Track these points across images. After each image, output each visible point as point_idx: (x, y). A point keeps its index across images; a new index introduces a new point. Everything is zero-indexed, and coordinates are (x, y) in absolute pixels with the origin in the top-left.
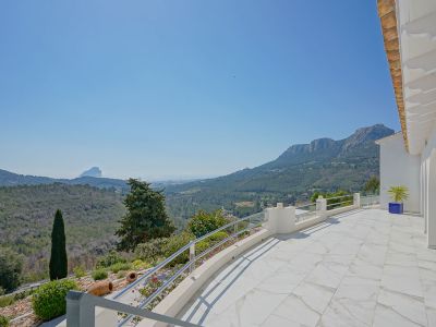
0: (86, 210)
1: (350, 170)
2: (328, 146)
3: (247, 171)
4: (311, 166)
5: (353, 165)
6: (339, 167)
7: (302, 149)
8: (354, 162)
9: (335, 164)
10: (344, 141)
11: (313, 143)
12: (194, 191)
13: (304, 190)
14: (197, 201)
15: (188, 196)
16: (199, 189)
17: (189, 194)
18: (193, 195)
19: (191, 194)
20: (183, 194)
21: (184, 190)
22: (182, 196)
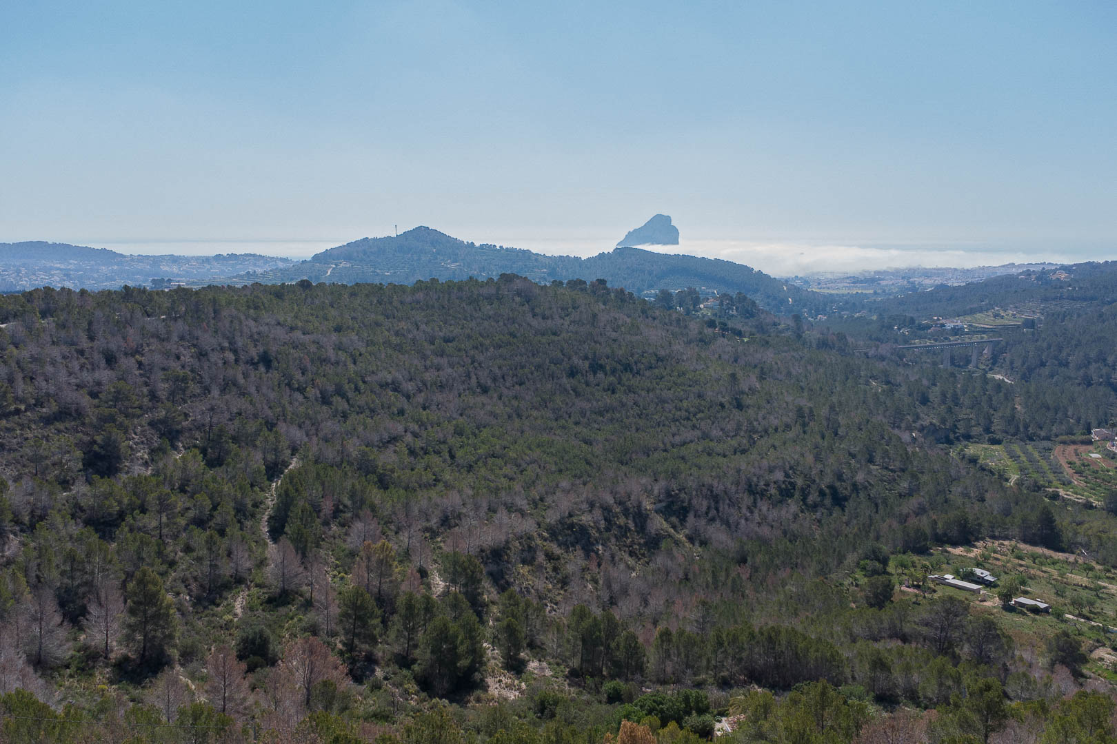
0: (572, 373)
12: (1010, 317)
14: (1015, 365)
15: (976, 338)
16: (1033, 312)
17: (984, 332)
18: (1001, 336)
19: (992, 330)
20: (956, 331)
21: (965, 313)
22: (946, 339)
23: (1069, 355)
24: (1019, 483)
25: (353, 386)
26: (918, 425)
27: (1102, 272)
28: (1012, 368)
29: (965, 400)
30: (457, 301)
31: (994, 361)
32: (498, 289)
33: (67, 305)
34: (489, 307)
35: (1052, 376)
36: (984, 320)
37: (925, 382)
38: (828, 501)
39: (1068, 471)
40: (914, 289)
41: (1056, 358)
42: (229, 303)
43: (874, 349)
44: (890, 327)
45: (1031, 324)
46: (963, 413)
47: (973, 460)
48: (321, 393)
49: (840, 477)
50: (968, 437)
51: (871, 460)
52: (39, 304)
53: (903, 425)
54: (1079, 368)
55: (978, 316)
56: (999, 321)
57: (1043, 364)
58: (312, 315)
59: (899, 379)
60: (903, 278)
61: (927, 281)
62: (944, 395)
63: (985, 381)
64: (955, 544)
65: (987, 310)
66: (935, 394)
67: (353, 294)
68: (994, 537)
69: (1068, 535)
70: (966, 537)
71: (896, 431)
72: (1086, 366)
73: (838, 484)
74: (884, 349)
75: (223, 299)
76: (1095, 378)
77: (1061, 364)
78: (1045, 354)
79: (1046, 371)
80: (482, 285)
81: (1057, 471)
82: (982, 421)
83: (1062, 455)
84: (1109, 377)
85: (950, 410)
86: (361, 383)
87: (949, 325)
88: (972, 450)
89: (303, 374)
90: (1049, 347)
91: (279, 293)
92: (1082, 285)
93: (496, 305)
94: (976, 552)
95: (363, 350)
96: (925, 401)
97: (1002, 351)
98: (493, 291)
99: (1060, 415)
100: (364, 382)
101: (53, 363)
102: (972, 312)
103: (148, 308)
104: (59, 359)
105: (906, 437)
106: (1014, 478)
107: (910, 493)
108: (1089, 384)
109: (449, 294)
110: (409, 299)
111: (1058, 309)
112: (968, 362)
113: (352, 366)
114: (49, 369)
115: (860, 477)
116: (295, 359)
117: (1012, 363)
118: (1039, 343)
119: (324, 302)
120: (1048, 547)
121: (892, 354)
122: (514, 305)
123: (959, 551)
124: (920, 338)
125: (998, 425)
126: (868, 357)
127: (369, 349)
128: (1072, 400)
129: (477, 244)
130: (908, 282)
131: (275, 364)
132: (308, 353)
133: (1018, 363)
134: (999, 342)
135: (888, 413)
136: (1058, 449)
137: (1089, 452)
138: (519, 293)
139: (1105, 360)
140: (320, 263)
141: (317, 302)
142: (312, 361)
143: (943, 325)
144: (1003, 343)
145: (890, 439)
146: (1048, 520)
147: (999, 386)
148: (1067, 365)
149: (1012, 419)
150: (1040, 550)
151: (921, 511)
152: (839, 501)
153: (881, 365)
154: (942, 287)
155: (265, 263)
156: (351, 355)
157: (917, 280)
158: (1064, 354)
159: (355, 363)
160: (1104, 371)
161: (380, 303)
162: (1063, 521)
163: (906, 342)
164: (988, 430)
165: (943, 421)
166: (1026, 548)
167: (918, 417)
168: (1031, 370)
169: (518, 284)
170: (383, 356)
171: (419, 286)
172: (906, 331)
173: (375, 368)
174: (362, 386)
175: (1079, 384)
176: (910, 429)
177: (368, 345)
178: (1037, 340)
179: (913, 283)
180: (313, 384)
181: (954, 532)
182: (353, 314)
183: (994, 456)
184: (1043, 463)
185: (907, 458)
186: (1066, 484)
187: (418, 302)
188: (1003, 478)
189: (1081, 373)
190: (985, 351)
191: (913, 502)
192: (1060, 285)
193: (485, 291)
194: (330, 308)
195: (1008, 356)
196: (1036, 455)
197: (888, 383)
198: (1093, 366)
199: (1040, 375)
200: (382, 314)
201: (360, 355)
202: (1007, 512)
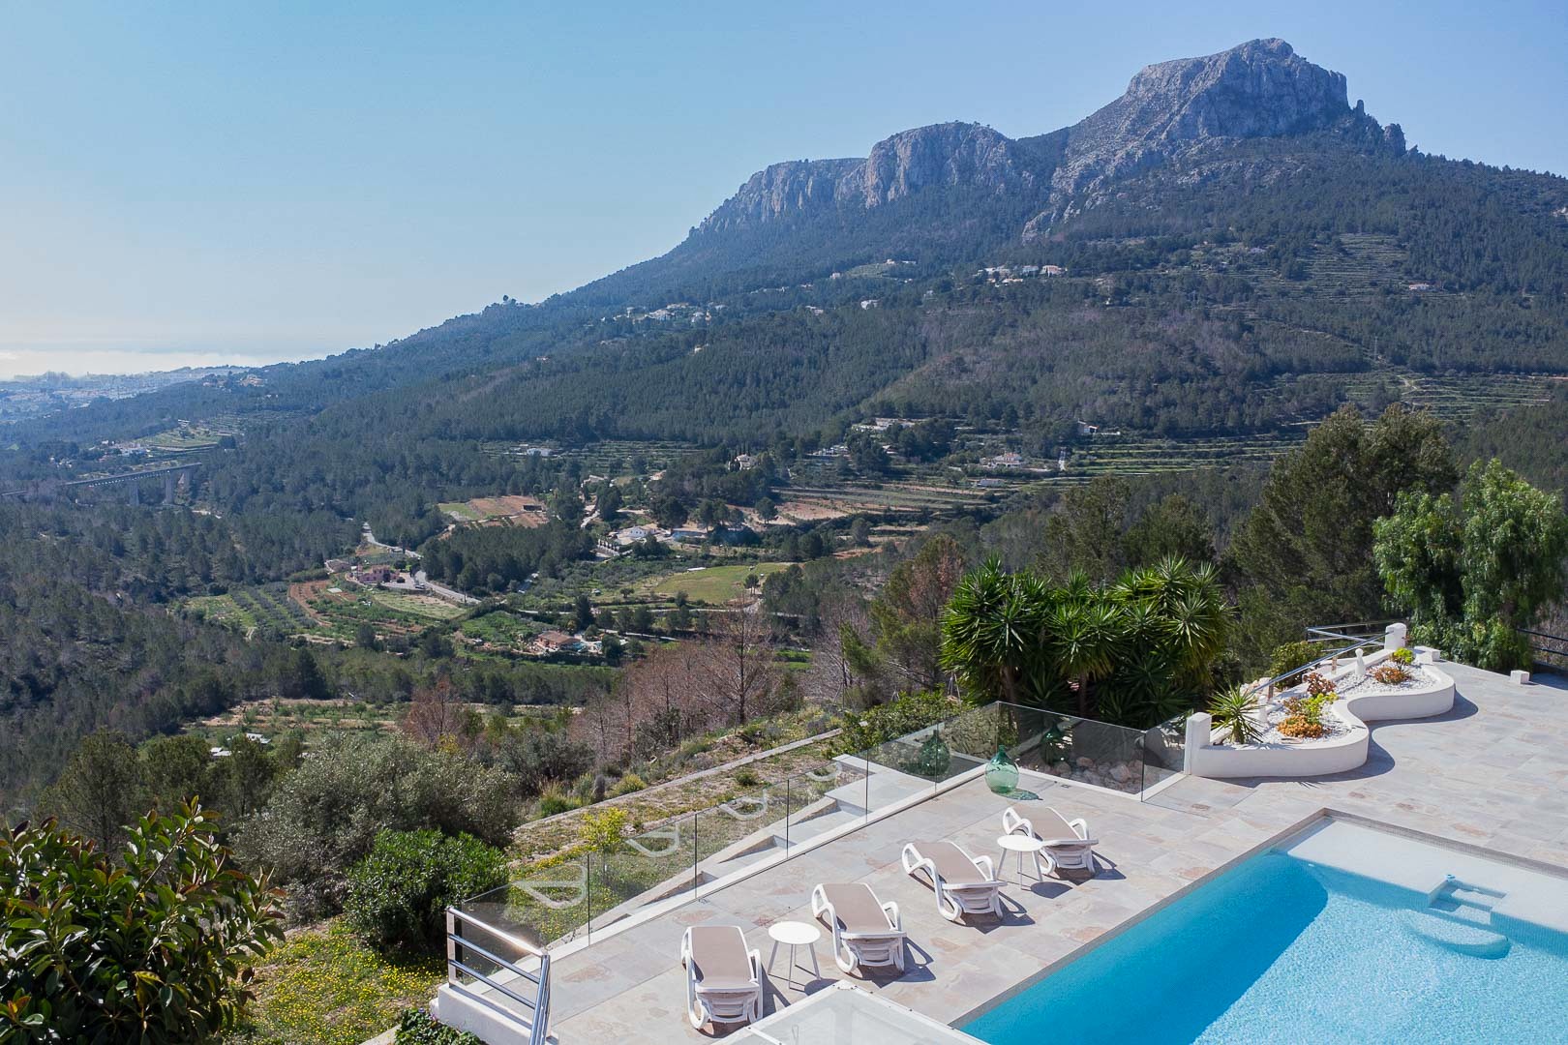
1: (1089, 315)
2: (967, 169)
3: (508, 317)
4: (871, 288)
5: (1104, 283)
6: (1027, 297)
7: (825, 191)
8: (1116, 263)
9: (1002, 274)
10: (1058, 145)
11: (886, 152)
12: (203, 436)
13: (828, 427)
14: (221, 495)
15: (165, 465)
16: (229, 427)
17: (174, 457)
18: (198, 460)
19: (182, 454)
20: (137, 458)
21: (143, 434)
22: (126, 469)
23: (283, 476)
24: (259, 635)
26: (120, 581)
27: (299, 375)
28: (218, 500)
29: (172, 544)
31: (194, 489)
35: (268, 504)
36: (169, 441)
37: (114, 526)
38: (26, 697)
39: (310, 612)
40: (63, 406)
41: (268, 481)
43: (31, 489)
44: (45, 459)
45: (230, 443)
46: (173, 562)
47: (199, 617)
49: (37, 662)
50: (184, 590)
51: (73, 635)
53: (102, 585)
54: (296, 492)
55: (161, 436)
56: (190, 442)
57: (255, 491)
59: (79, 526)
60: (43, 391)
61: (78, 395)
62: (144, 541)
63: (192, 518)
64: (209, 715)
65: (172, 429)
66: (131, 538)
68: (250, 699)
69: (330, 679)
70: (220, 704)
71: (95, 593)
72: (304, 489)
73: (35, 672)
74: (47, 489)
76: (315, 501)
77: (275, 489)
78: (256, 477)
79: (260, 499)
81: (298, 614)
82: (199, 568)
83: (299, 595)
84: (330, 499)
85: (156, 559)
87: (127, 451)
88: (193, 605)
90: (259, 469)
92: (281, 391)
94: (235, 720)
96: (120, 551)
97: (203, 478)
99: (286, 549)
102: (152, 431)
105: (110, 598)
106: (251, 631)
107: (137, 665)
108: (311, 510)
111: (258, 422)
112: (162, 497)
115: (64, 657)
117: (217, 493)
118: (246, 465)
120: (314, 697)
121: (59, 494)
123: (215, 721)
124: (89, 470)
125: (218, 572)
126: (24, 501)
128: (296, 531)
130: (52, 396)
133: (224, 493)
134: (197, 468)
135: (77, 572)
136: (293, 589)
137: (328, 587)
139: (323, 479)
143: (118, 452)
144: (203, 468)
145: (91, 603)
146: (308, 665)
147: (209, 523)
148: (282, 489)
149: (233, 561)
150: (305, 701)
151: (156, 685)
152: (41, 693)
153: (49, 511)
154: (103, 402)
157: (63, 393)
158: (277, 476)
160: (325, 491)
162: (323, 663)
163: (72, 477)
164: (207, 578)
165: (151, 574)
166: (289, 703)
167: (119, 573)
168: (241, 500)
172: (68, 463)
175: (300, 511)
176: (111, 587)
178: (243, 462)
179: (59, 397)
181: (205, 701)
183: (223, 608)
184: (280, 607)
185: (121, 624)
186: (311, 627)
188: (237, 631)
189: (300, 497)
190: (181, 481)
191: (143, 676)
192: (255, 392)
195: (210, 484)
196: (270, 599)
197: (64, 533)
198: (312, 487)
199: (253, 505)
202: (257, 666)
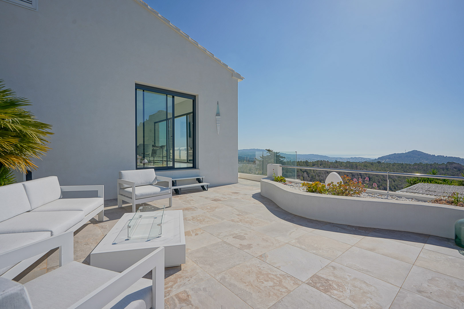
25: (394, 188)
30: (430, 169)
32: (447, 166)
33: (325, 163)
34: (442, 171)
42: (359, 165)
48: (384, 188)
52: (320, 163)
58: (381, 169)
67: (393, 165)
75: (358, 164)
80: (440, 165)
86: (396, 187)
89: (379, 183)
91: (372, 164)
93: (445, 170)
95: (397, 179)
98: (445, 167)
100: (397, 187)
101: (323, 174)
103: (341, 165)
104: (324, 173)
109: (427, 166)
110: (412, 167)
113: (393, 182)
114: (322, 175)
116: (377, 179)
119: (385, 167)
122: (453, 171)
127: (399, 179)
129: (436, 155)
131: (371, 180)
132: (380, 178)
138: (455, 168)
140: (380, 160)
141: (383, 166)
142: (382, 180)
155: (364, 160)
156: (393, 180)
159: (394, 182)
161: (402, 168)
169: (454, 165)
170: (403, 181)
171: (415, 164)
173: (401, 184)
174: (397, 188)
177: (398, 178)
180: (382, 186)
182: (393, 170)
187: (415, 168)
193: (441, 166)
194: (386, 168)
200: (403, 171)
201: (396, 180)
